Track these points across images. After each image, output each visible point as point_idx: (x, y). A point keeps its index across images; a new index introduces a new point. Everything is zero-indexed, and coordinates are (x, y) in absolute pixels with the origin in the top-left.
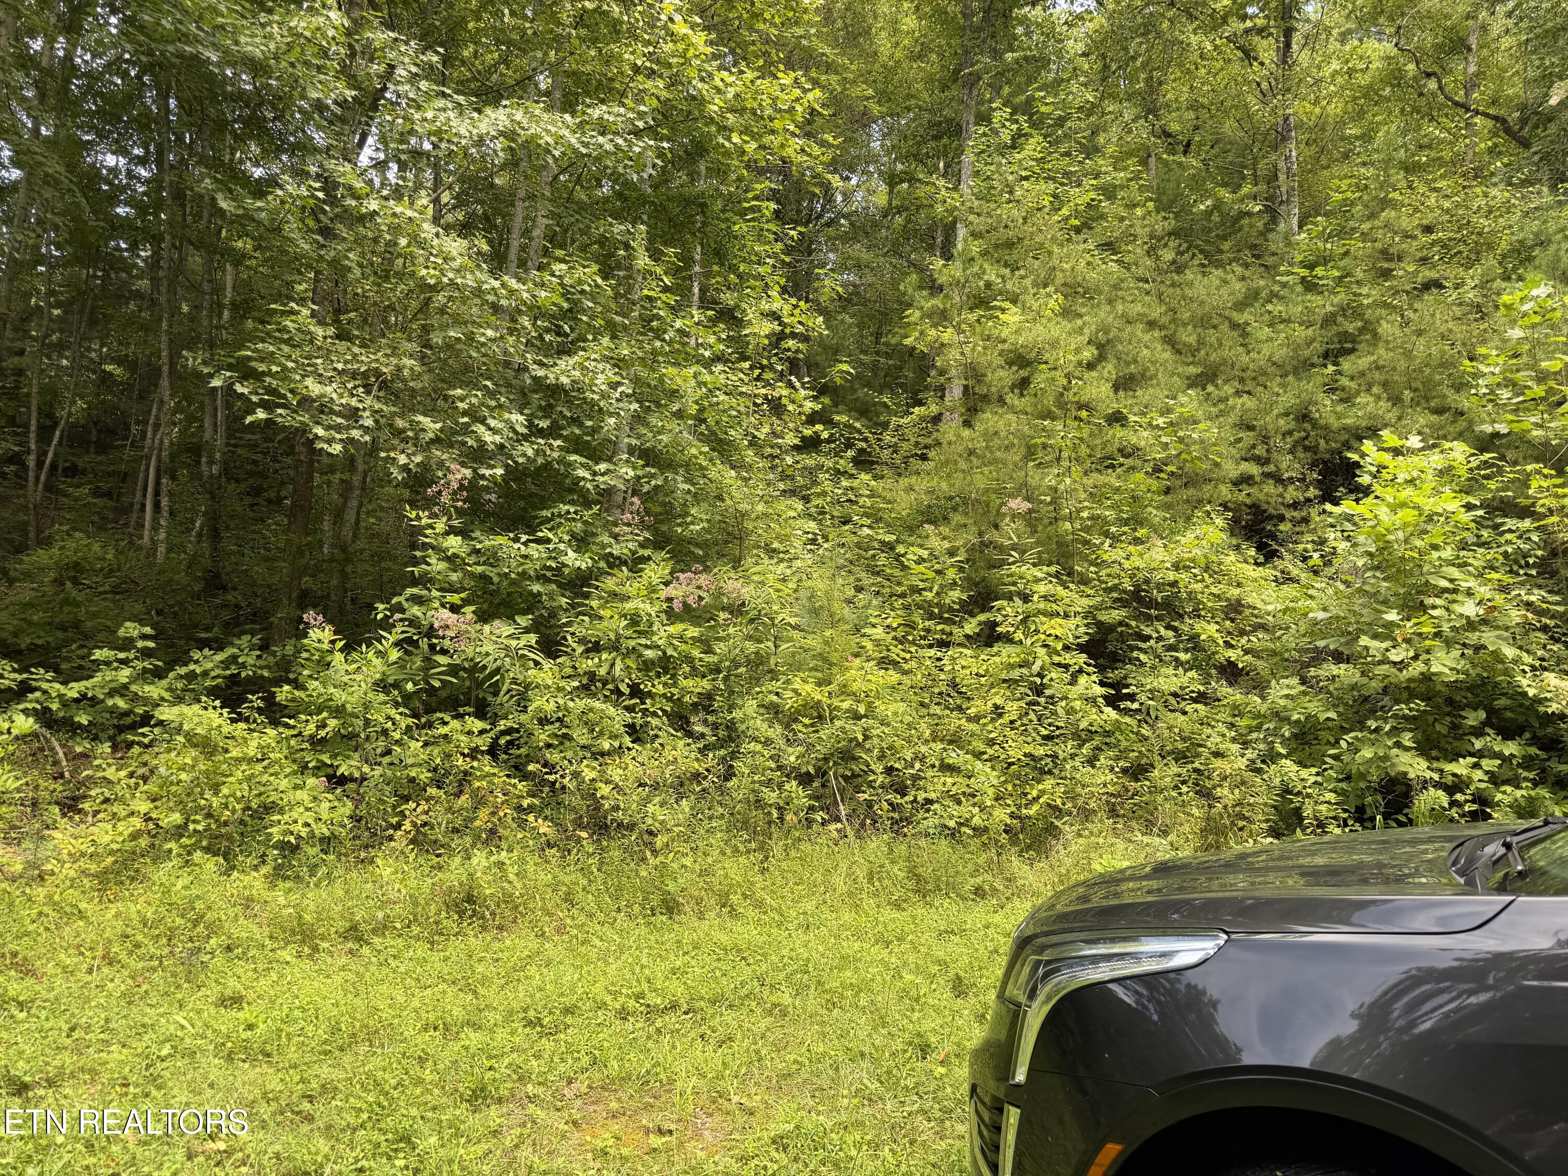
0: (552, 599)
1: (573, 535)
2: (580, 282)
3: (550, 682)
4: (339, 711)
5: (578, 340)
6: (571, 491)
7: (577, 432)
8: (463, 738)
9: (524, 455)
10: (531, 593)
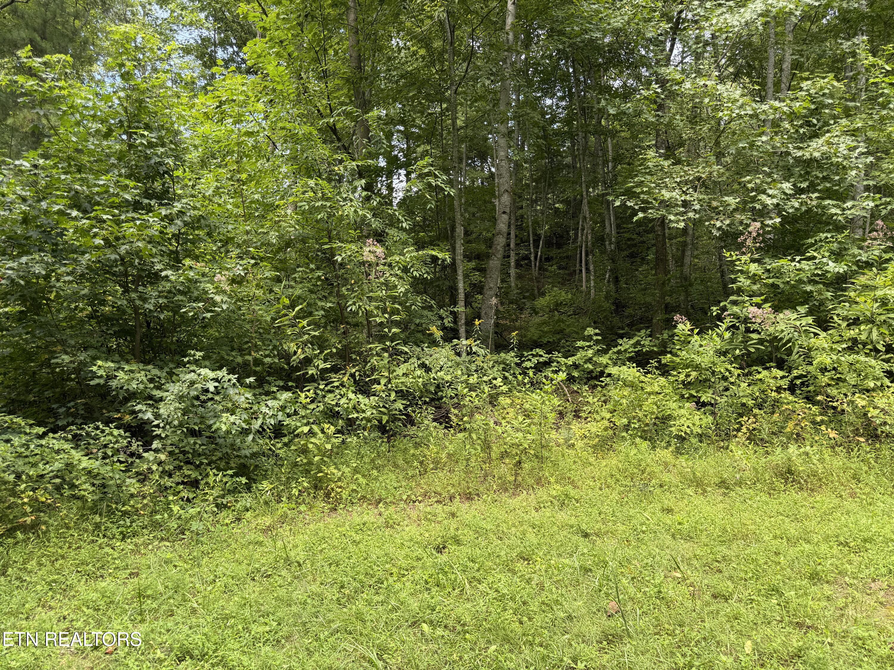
0: (820, 294)
1: (832, 252)
2: (822, 88)
3: (826, 346)
4: (697, 367)
5: (823, 126)
6: (828, 224)
7: (828, 185)
8: (771, 381)
9: (793, 207)
10: (806, 292)
